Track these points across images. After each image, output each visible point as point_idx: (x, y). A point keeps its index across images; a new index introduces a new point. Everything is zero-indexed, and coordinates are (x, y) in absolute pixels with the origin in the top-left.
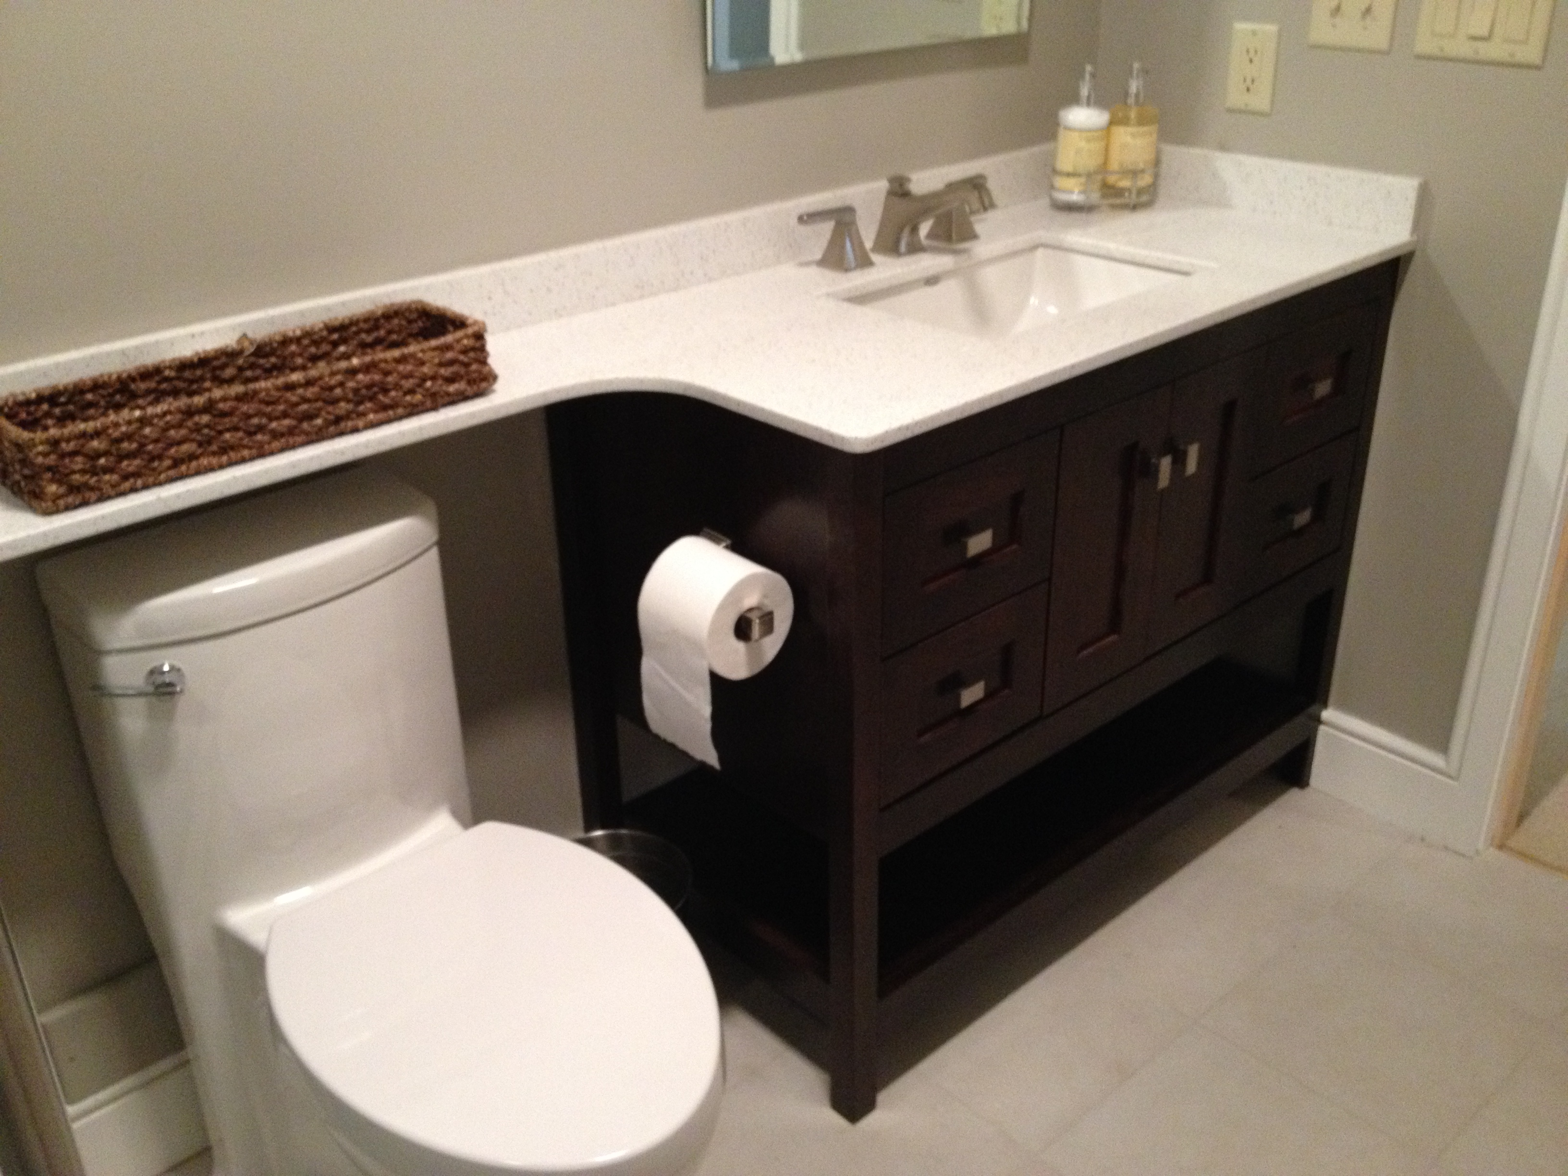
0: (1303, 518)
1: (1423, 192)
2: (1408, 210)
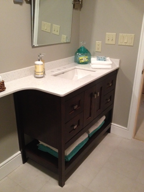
0: (109, 100)
1: (120, 61)
2: (118, 63)
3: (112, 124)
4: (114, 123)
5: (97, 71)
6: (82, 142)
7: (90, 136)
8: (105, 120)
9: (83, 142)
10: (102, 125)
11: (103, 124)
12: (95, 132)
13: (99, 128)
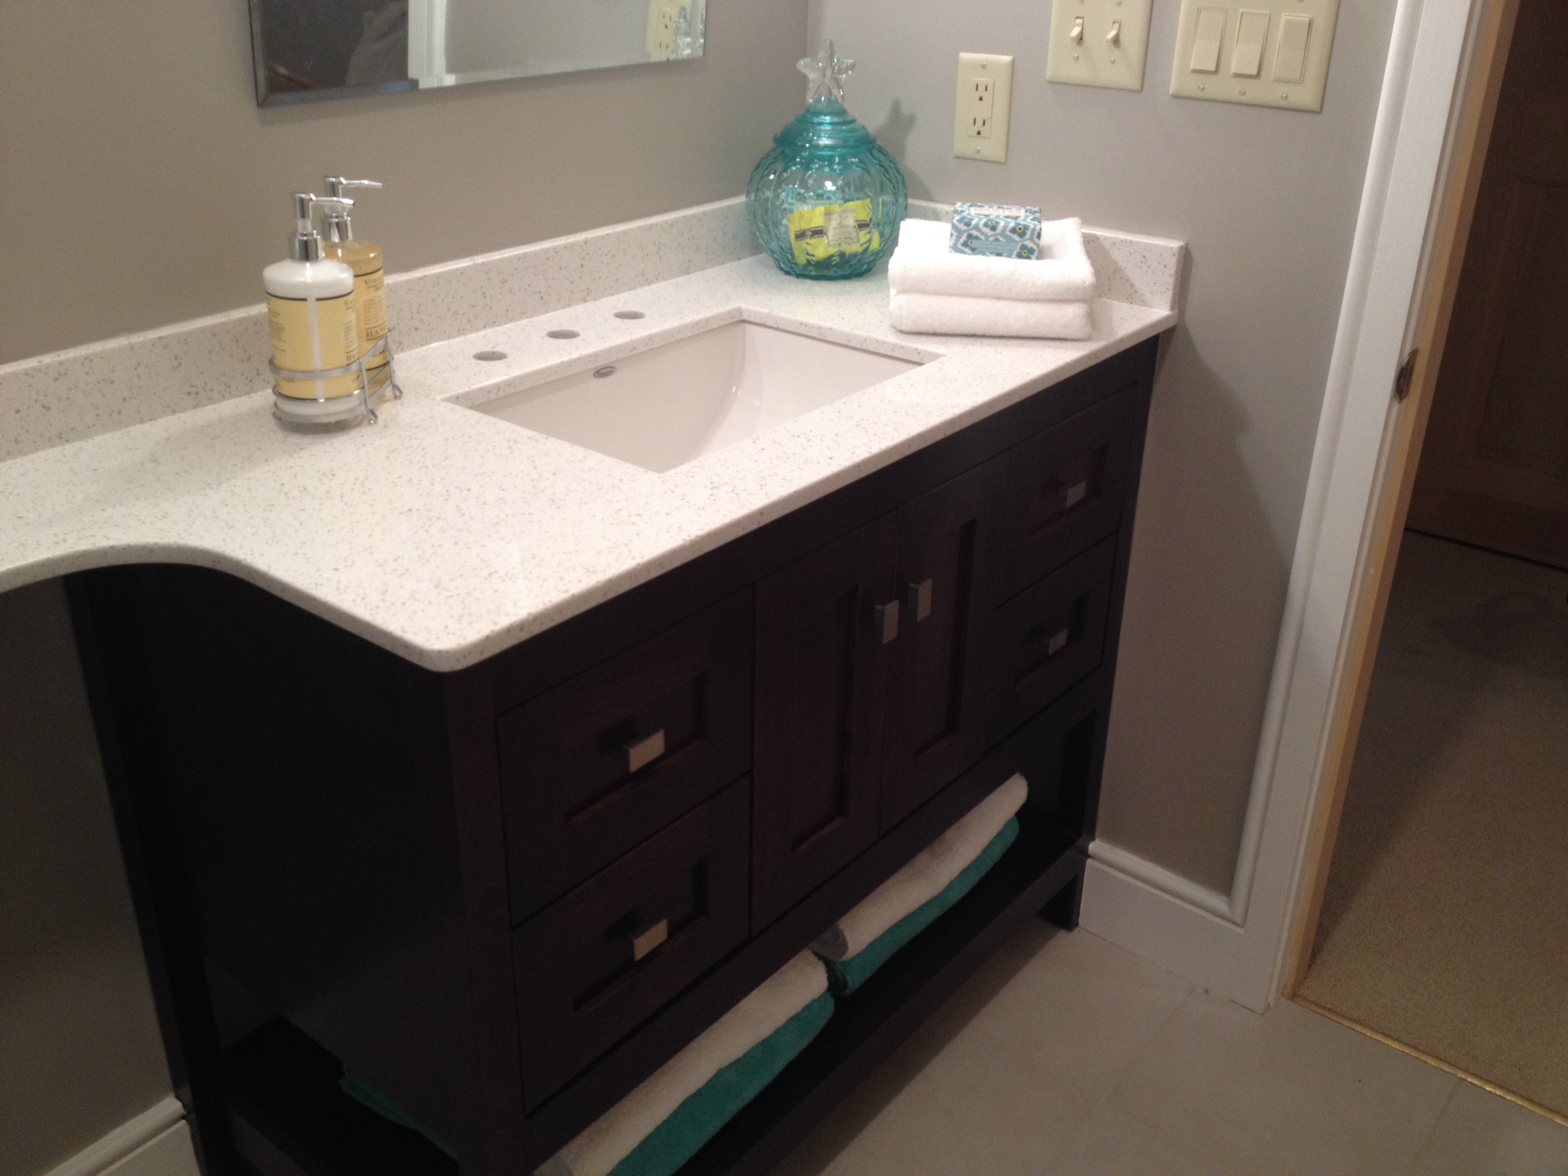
0: (1058, 641)
1: (1186, 258)
2: (1167, 279)
3: (1094, 847)
4: (1116, 838)
5: (934, 357)
6: (763, 1043)
7: (854, 980)
8: (1022, 814)
9: (766, 1047)
10: (984, 870)
11: (998, 851)
12: (907, 935)
13: (954, 897)
